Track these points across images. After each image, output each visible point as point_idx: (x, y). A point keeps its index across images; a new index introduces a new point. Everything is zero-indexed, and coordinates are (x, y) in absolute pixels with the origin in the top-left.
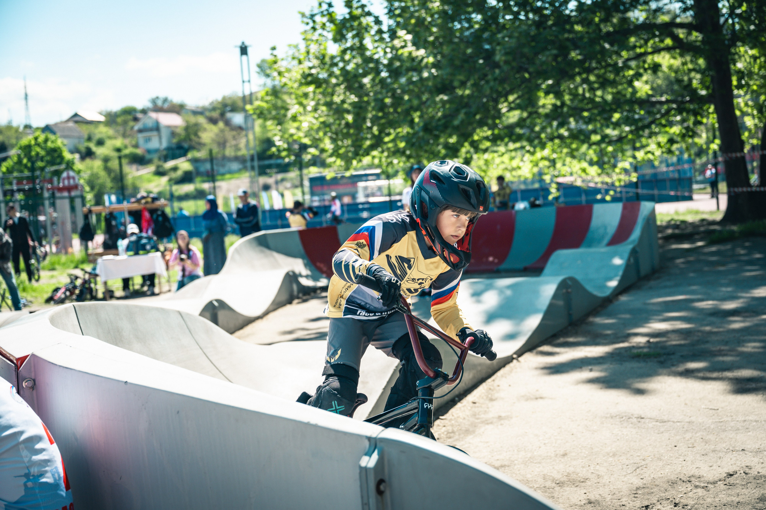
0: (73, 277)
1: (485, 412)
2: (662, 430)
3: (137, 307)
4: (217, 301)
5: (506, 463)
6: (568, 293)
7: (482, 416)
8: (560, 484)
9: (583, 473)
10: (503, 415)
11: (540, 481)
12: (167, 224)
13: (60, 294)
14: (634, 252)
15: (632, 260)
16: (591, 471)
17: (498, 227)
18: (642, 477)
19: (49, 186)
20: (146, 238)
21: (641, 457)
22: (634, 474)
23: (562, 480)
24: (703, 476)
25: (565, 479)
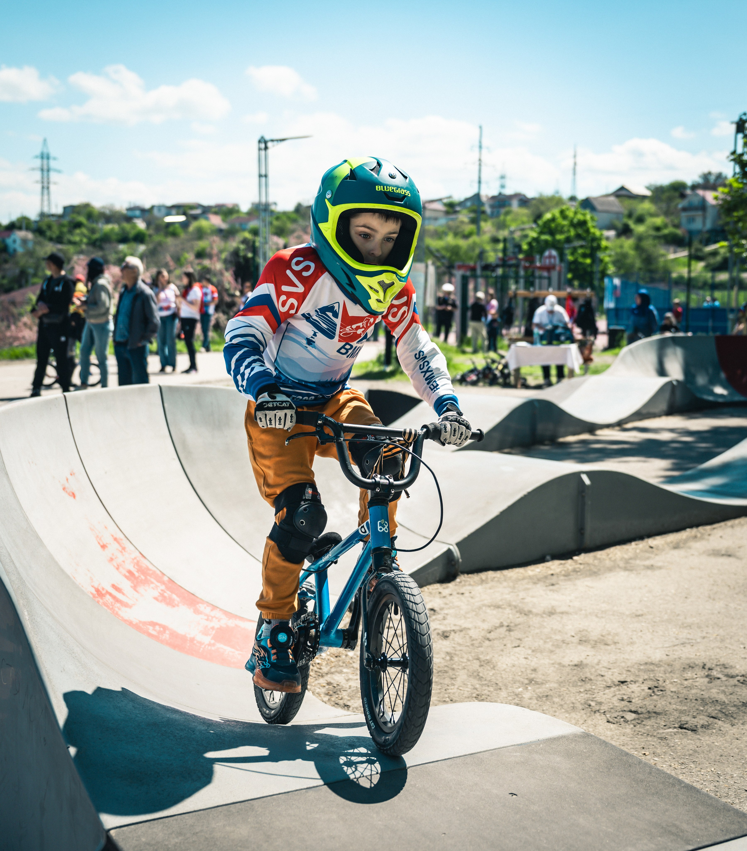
0: (489, 361)
16: (633, 637)
18: (671, 653)
21: (707, 635)
24: (734, 667)
25: (597, 638)
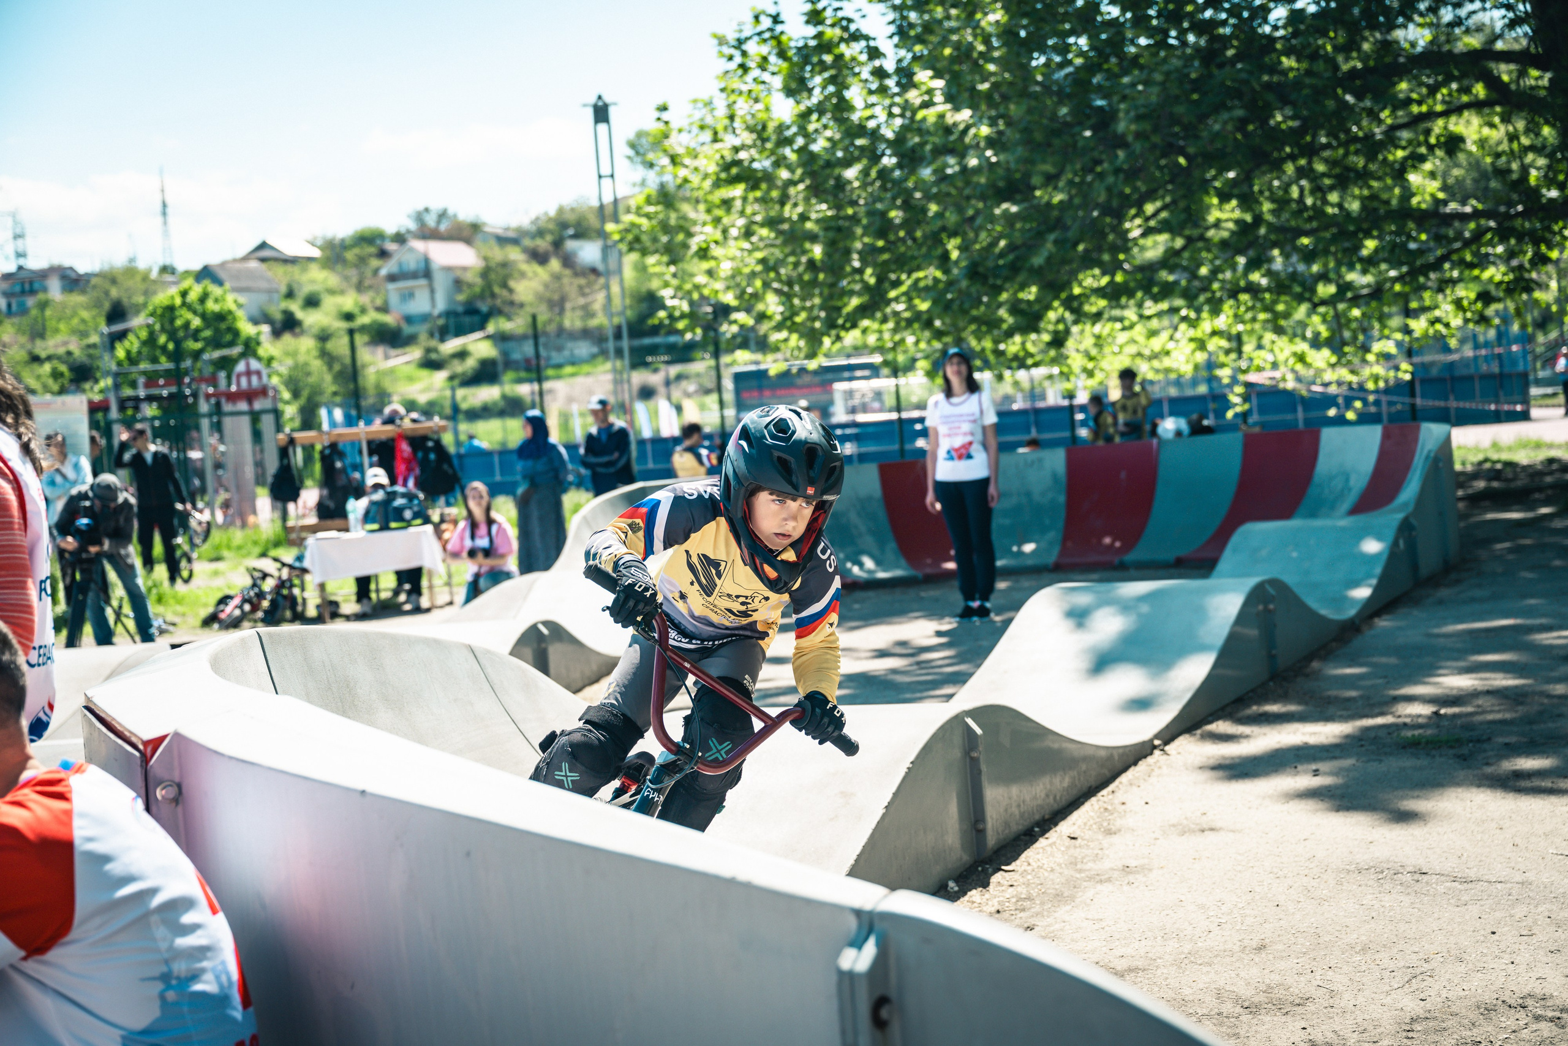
0: (257, 575)
1: (1096, 858)
2: (1465, 898)
3: (384, 636)
4: (546, 623)
5: (1140, 964)
6: (1267, 611)
7: (1090, 865)
8: (1251, 1009)
9: (1300, 987)
10: (1132, 863)
11: (1211, 1003)
12: (445, 467)
13: (231, 610)
14: (1405, 528)
15: (1401, 543)
16: (1316, 983)
17: (1123, 475)
18: (1422, 996)
19: (211, 390)
20: (403, 495)
21: (1421, 955)
22: (1407, 989)
23: (1256, 999)
24: (1552, 996)
25: (1261, 998)
